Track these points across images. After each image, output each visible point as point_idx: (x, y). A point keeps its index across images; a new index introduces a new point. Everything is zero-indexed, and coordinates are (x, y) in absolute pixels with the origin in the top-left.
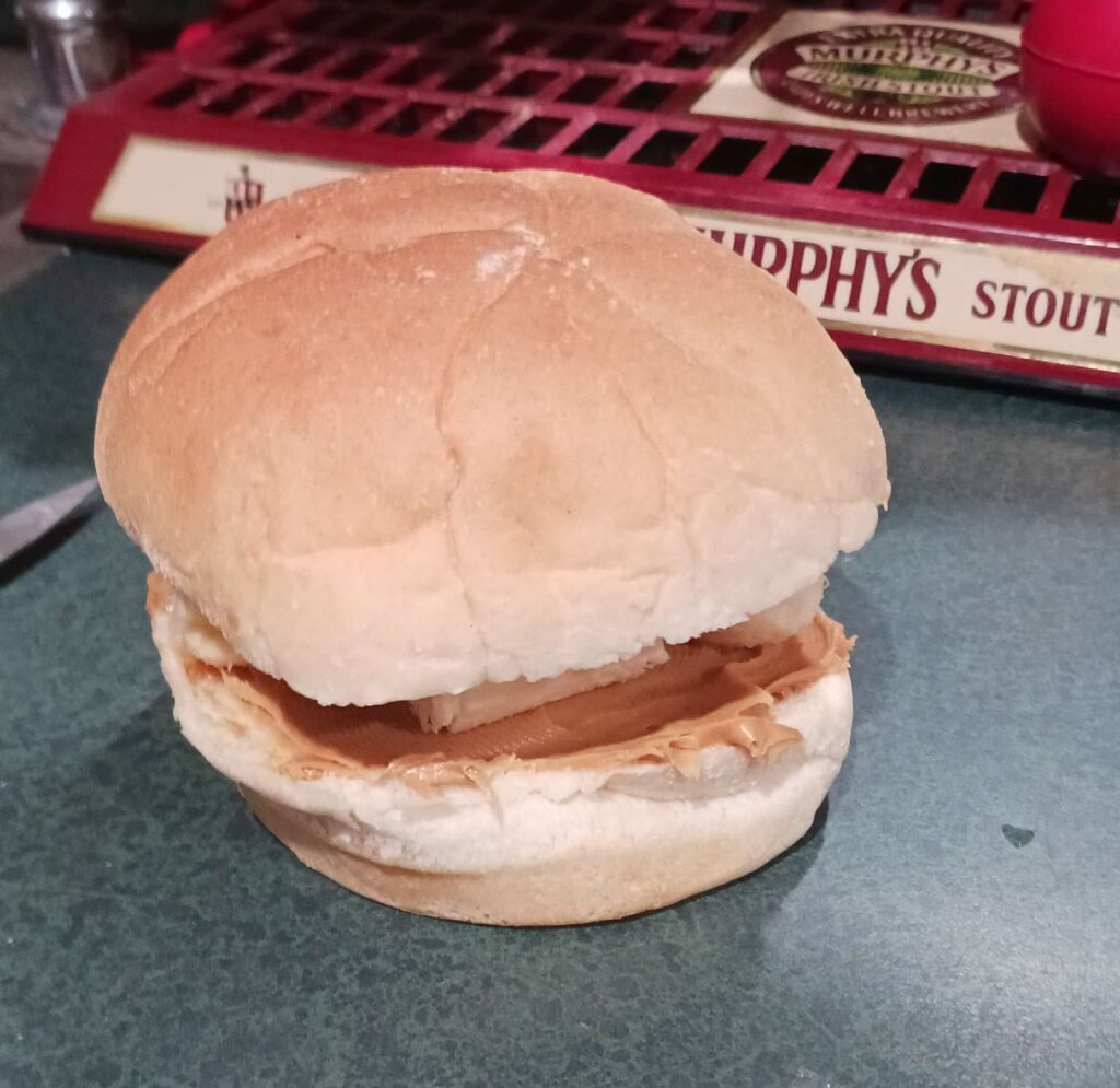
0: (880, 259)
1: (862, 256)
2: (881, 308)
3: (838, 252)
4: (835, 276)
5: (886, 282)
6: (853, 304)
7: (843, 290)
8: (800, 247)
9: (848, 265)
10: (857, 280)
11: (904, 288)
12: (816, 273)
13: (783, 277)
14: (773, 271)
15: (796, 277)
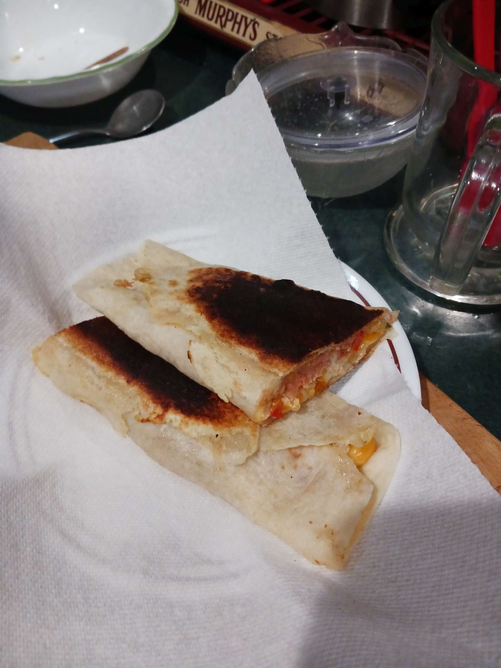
0: (246, 18)
1: (242, 17)
2: (244, 35)
3: (237, 14)
4: (235, 22)
5: (247, 26)
6: (238, 32)
7: (237, 26)
8: (229, 10)
9: (238, 19)
10: (240, 24)
11: (250, 29)
12: (231, 20)
13: (224, 19)
14: (221, 17)
15: (227, 20)
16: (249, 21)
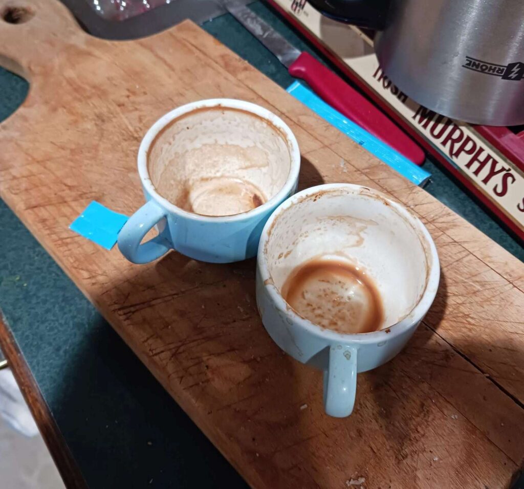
0: (495, 163)
1: (489, 157)
2: (485, 181)
3: (481, 150)
4: (475, 159)
5: (492, 173)
6: (477, 173)
7: (476, 165)
8: (469, 139)
9: (482, 157)
10: (483, 164)
11: (497, 180)
12: (469, 152)
13: (457, 146)
14: (454, 141)
15: (461, 149)
16: (498, 168)
